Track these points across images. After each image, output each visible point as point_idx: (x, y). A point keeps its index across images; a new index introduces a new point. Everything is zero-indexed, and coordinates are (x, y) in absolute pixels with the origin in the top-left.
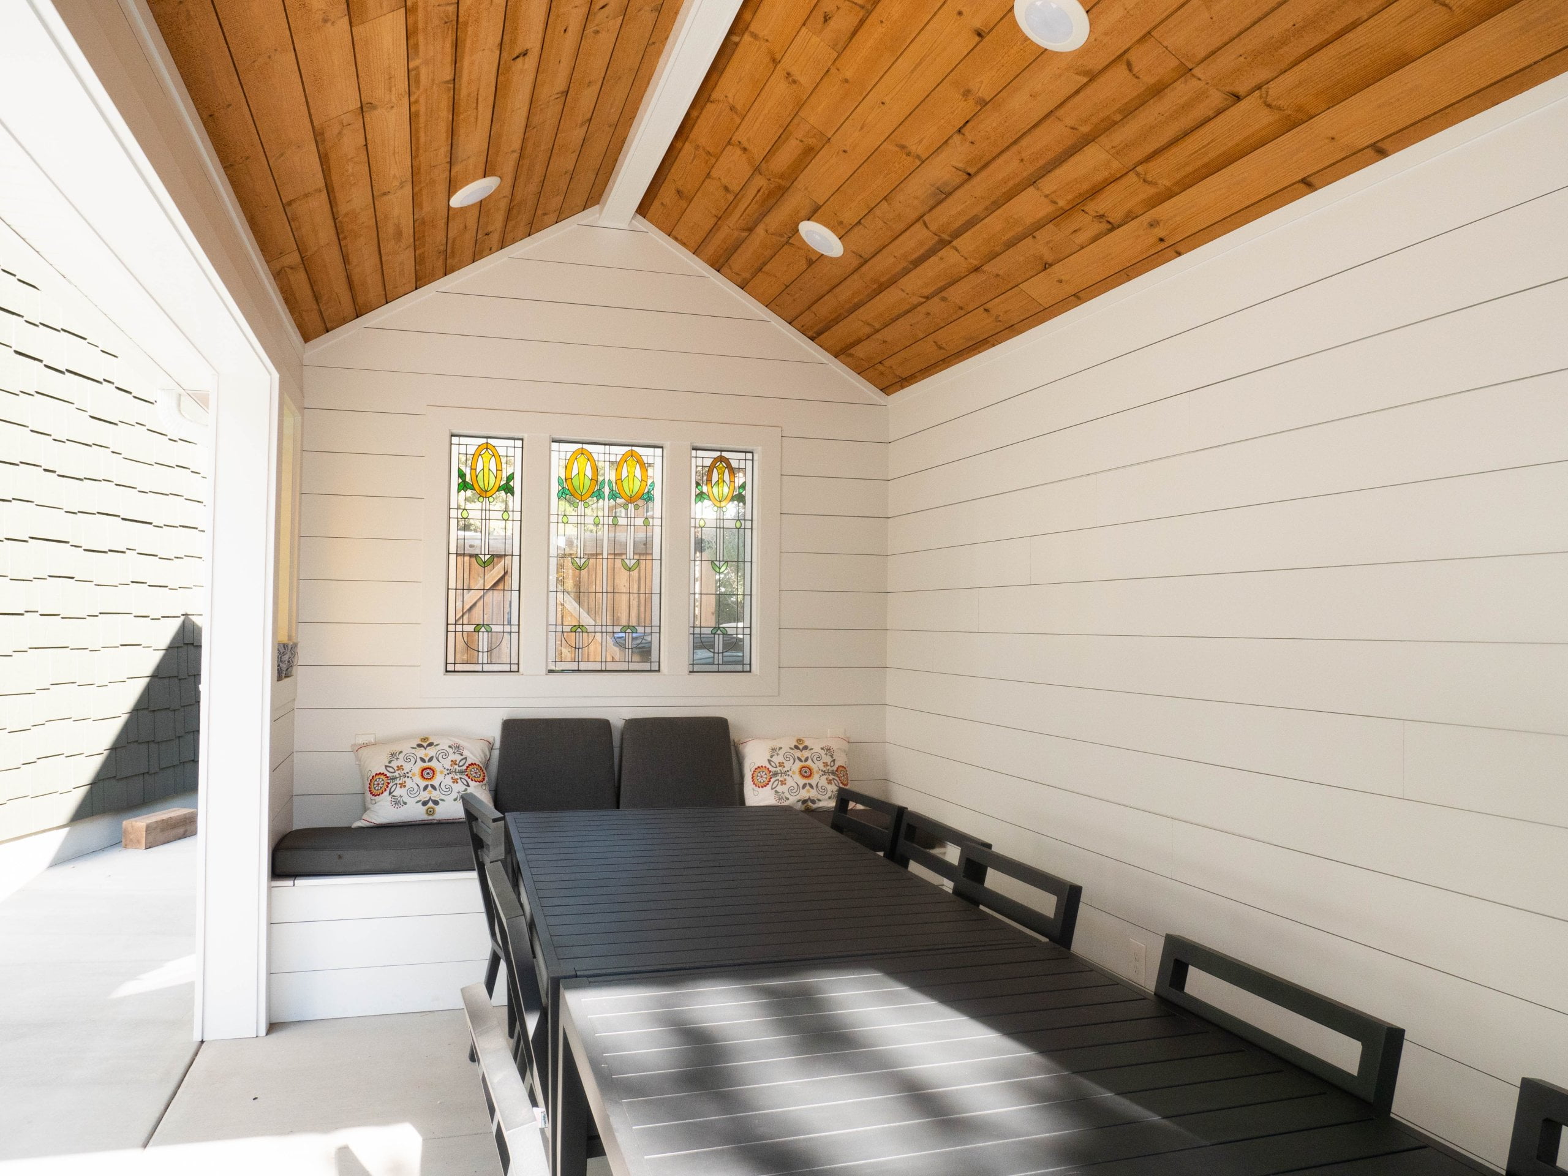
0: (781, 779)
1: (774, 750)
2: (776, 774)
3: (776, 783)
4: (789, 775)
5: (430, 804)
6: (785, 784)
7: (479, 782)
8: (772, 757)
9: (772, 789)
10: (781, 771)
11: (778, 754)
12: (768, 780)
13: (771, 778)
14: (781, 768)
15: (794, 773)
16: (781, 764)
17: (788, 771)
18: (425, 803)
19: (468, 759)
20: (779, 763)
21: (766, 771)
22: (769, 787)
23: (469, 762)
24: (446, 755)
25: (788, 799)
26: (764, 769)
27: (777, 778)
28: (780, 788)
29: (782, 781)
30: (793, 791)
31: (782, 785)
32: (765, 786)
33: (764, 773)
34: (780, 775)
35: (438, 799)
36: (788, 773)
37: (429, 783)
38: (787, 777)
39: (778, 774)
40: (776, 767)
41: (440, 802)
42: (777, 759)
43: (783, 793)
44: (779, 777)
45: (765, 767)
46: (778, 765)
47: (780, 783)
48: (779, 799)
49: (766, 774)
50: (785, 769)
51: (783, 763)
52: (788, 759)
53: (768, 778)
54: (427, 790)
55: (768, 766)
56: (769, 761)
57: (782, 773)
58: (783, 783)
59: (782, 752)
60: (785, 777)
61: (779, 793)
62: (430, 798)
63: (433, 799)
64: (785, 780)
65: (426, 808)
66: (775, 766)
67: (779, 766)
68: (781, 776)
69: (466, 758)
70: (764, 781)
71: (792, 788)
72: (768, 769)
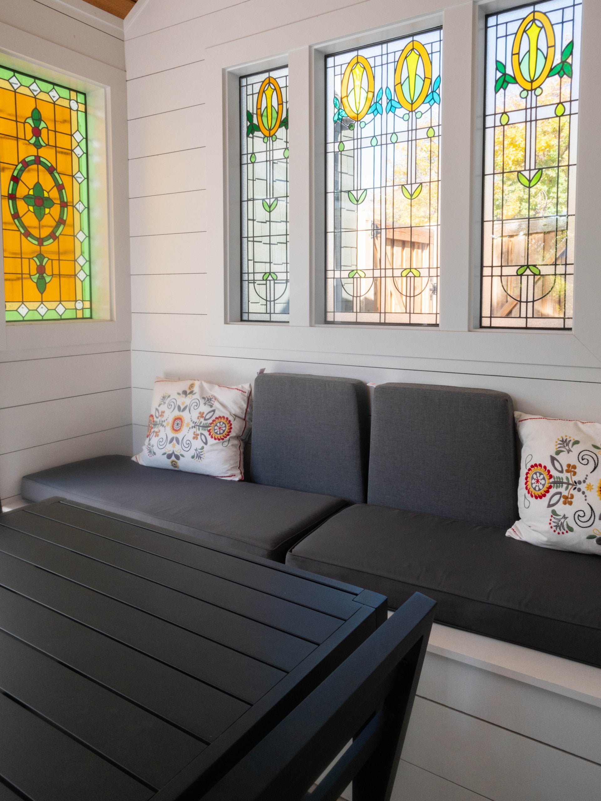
0: (565, 493)
1: (564, 442)
2: (559, 483)
3: (557, 498)
4: (579, 490)
5: (173, 458)
6: (571, 503)
7: (219, 440)
8: (558, 453)
9: (549, 506)
10: (567, 478)
11: (569, 451)
12: (545, 489)
13: (550, 487)
14: (568, 475)
15: (589, 487)
16: (571, 469)
17: (580, 482)
18: (169, 456)
19: (216, 411)
20: (569, 465)
21: (545, 474)
22: (545, 500)
23: (217, 414)
24: (197, 406)
25: (571, 529)
26: (542, 470)
27: (559, 490)
28: (561, 508)
29: (566, 498)
30: (581, 519)
31: (565, 503)
32: (541, 497)
33: (542, 477)
34: (565, 486)
35: (179, 454)
36: (578, 486)
37: (175, 435)
38: (575, 493)
39: (563, 483)
40: (562, 472)
41: (181, 457)
42: (565, 459)
43: (565, 517)
44: (562, 490)
45: (545, 467)
46: (565, 468)
47: (562, 500)
48: (556, 526)
49: (544, 478)
50: (576, 478)
51: (575, 467)
52: (585, 462)
53: (547, 485)
54: (172, 443)
55: (550, 467)
56: (553, 459)
57: (568, 484)
58: (568, 500)
59: (576, 449)
60: (572, 492)
61: (557, 515)
62: (173, 452)
63: (176, 453)
64: (572, 497)
65: (170, 460)
66: (560, 469)
67: (568, 471)
68: (567, 488)
69: (214, 411)
70: (540, 490)
71: (581, 514)
72: (549, 471)
